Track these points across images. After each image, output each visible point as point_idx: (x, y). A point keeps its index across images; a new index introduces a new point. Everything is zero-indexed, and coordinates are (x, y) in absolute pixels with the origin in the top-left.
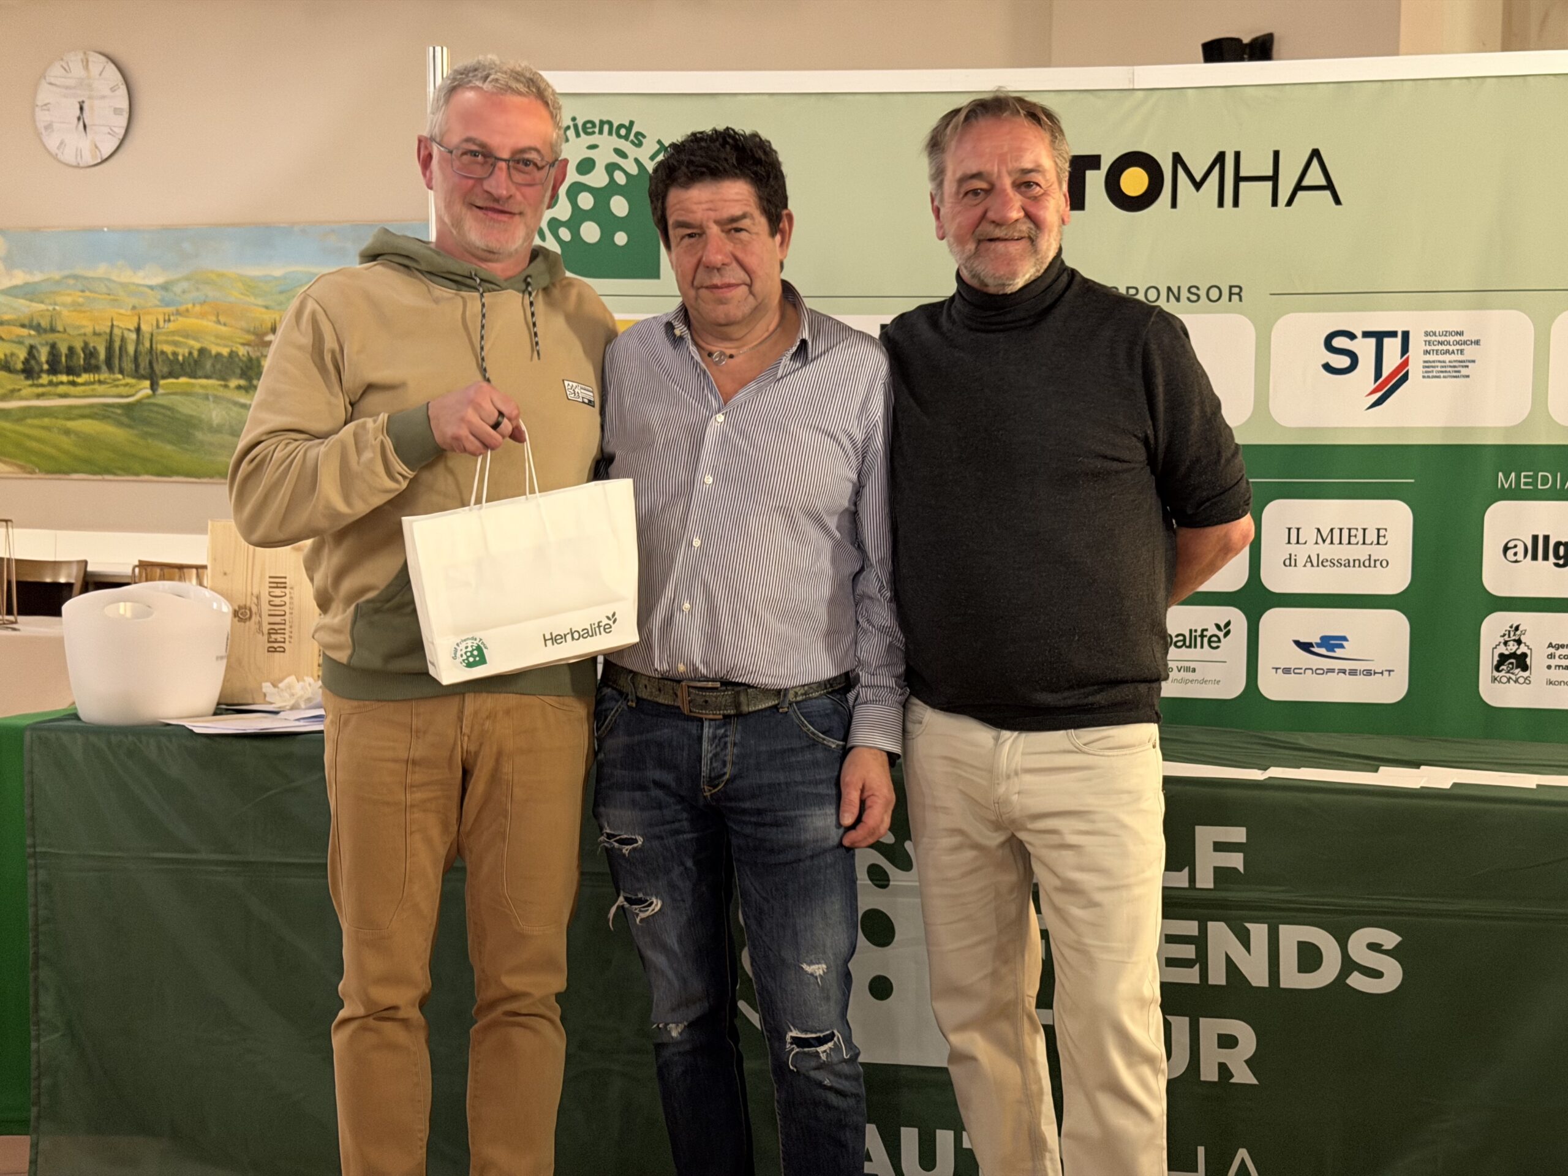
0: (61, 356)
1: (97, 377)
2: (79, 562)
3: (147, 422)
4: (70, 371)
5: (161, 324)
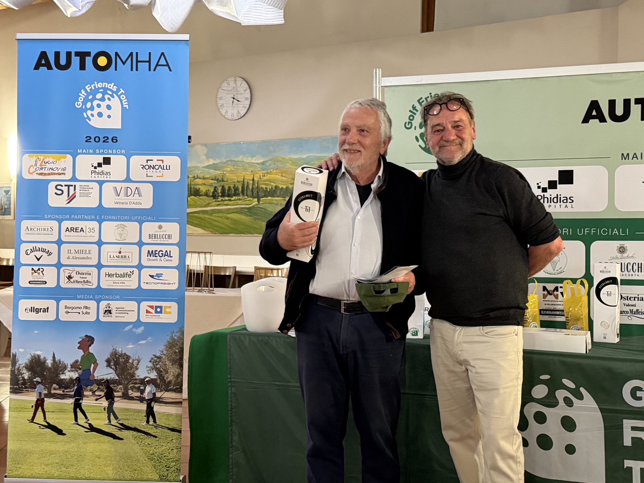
0: (226, 190)
1: (238, 198)
2: (233, 267)
3: (256, 214)
4: (229, 196)
5: (262, 177)
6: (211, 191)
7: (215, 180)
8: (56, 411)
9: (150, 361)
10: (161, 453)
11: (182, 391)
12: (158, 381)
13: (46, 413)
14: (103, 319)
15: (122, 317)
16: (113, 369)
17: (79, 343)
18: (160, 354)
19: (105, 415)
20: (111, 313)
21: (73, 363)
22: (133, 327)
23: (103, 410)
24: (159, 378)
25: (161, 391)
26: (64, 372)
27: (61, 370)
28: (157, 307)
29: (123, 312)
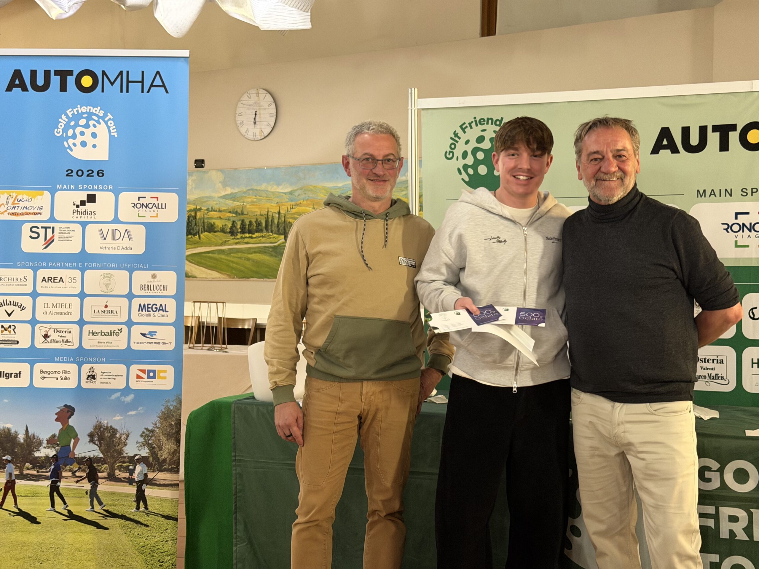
0: (246, 225)
1: (261, 234)
2: (253, 319)
4: (250, 232)
5: (289, 210)
6: (228, 226)
7: (233, 213)
8: (29, 495)
9: (141, 436)
10: (154, 545)
11: (179, 471)
12: (151, 459)
13: (17, 497)
14: (85, 385)
15: (107, 383)
16: (97, 445)
17: (56, 414)
18: (153, 427)
19: (87, 500)
20: (94, 379)
21: (49, 438)
22: (121, 395)
23: (85, 494)
24: (152, 456)
25: (153, 472)
26: (39, 449)
27: (36, 446)
28: (149, 371)
29: (109, 377)
